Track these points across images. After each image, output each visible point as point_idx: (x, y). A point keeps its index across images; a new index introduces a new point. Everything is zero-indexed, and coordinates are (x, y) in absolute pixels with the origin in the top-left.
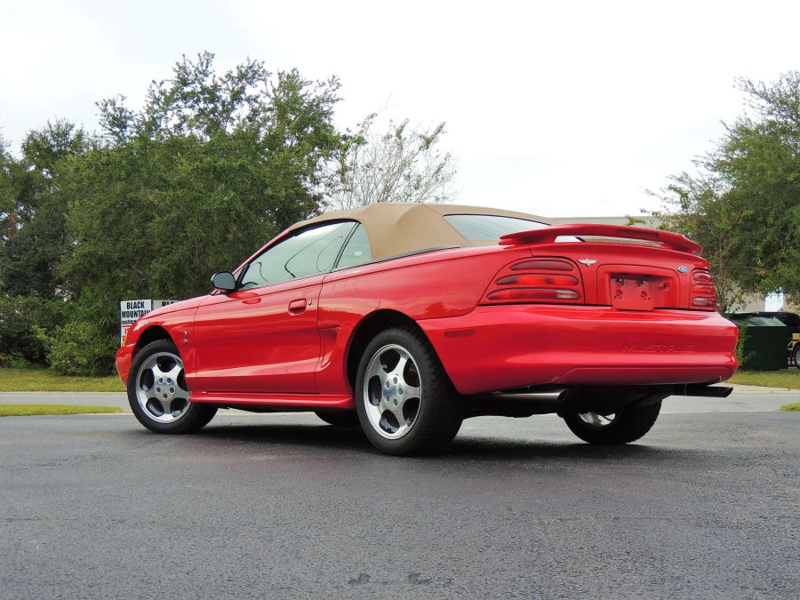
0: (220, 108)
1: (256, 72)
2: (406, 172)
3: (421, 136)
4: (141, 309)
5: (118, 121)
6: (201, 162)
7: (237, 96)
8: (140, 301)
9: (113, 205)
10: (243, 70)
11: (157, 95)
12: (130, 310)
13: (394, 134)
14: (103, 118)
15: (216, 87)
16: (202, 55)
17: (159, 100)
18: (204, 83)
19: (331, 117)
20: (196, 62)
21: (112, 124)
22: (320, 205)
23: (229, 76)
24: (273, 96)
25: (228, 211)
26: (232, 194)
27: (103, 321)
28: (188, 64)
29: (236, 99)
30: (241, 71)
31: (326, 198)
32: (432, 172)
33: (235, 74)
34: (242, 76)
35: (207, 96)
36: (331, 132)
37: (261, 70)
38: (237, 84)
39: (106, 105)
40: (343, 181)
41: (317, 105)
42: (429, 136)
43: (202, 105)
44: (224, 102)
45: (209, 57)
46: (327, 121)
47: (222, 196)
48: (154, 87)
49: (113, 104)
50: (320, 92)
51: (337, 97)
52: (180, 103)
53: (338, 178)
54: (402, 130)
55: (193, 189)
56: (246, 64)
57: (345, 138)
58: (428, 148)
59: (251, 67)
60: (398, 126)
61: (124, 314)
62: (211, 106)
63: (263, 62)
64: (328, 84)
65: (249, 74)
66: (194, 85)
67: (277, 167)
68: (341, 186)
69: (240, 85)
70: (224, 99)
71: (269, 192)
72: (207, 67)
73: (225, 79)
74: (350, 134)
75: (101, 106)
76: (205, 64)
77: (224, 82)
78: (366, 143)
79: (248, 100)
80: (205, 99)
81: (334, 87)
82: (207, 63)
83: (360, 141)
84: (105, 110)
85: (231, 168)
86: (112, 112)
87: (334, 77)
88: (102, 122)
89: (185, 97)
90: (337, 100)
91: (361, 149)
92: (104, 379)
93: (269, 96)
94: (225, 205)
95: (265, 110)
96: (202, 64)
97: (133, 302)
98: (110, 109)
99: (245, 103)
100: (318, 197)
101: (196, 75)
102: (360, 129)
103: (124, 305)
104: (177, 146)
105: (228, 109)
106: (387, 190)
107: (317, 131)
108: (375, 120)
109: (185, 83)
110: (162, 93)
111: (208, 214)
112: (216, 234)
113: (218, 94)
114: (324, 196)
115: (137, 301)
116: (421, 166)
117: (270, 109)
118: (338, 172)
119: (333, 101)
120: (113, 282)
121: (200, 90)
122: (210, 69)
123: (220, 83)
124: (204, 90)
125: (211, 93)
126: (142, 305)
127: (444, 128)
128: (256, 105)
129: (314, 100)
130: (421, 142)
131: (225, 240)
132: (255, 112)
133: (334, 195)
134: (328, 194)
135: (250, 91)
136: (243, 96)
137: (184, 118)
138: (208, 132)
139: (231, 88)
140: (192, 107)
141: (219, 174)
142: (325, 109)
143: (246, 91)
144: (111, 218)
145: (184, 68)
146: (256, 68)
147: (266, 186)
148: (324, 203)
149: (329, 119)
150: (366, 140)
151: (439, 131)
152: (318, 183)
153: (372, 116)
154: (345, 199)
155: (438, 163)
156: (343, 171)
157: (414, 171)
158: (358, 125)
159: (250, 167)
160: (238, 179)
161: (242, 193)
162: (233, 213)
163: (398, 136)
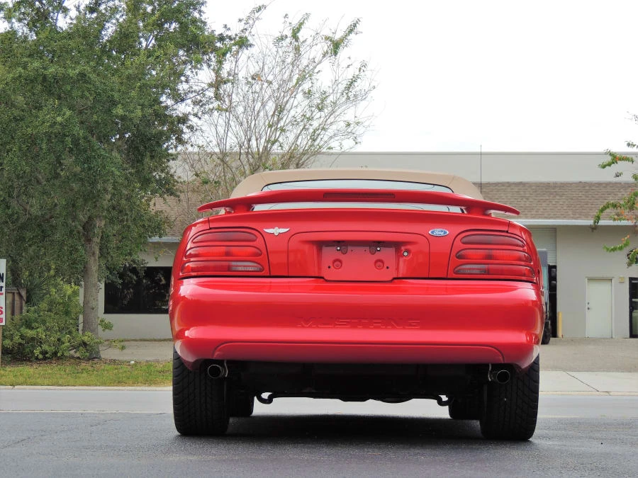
2: (306, 86)
3: (327, 38)
6: (25, 68)
13: (289, 34)
19: (203, 8)
22: (185, 130)
25: (61, 137)
26: (68, 113)
31: (193, 121)
32: (342, 87)
36: (201, 29)
40: (218, 97)
42: (337, 37)
46: (196, 14)
47: (53, 116)
53: (210, 93)
54: (299, 29)
55: (13, 105)
57: (221, 38)
58: (336, 53)
60: (295, 22)
67: (129, 77)
68: (216, 104)
71: (119, 111)
74: (229, 33)
78: (251, 45)
83: (243, 43)
85: (66, 78)
91: (245, 54)
94: (58, 128)
100: (184, 119)
102: (242, 26)
106: (280, 109)
107: (184, 26)
108: (263, 14)
111: (33, 140)
112: (44, 168)
114: (191, 117)
116: (326, 77)
118: (210, 85)
127: (359, 28)
130: (325, 46)
131: (57, 176)
133: (206, 116)
134: (196, 115)
138: (32, 25)
141: (51, 86)
147: (114, 103)
148: (191, 128)
149: (200, 12)
150: (251, 41)
151: (351, 31)
152: (183, 100)
153: (260, 9)
154: (221, 122)
155: (349, 74)
156: (218, 84)
157: (317, 85)
158: (240, 20)
159: (93, 76)
160: (76, 93)
161: (81, 112)
162: (69, 139)
163: (295, 36)
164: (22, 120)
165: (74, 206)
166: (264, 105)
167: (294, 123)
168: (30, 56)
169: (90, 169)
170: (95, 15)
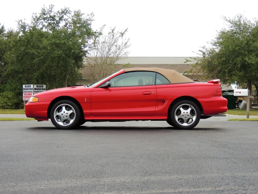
0: (56, 23)
1: (67, 11)
2: (116, 43)
3: (120, 33)
4: (30, 88)
5: (23, 27)
6: (51, 41)
7: (61, 19)
8: (30, 85)
9: (20, 54)
10: (63, 10)
11: (35, 17)
12: (26, 88)
13: (111, 31)
14: (18, 26)
15: (54, 16)
16: (50, 6)
17: (35, 19)
18: (51, 15)
19: (91, 25)
20: (48, 8)
21: (21, 28)
23: (58, 12)
24: (72, 18)
25: (60, 57)
26: (62, 51)
27: (17, 91)
28: (45, 8)
29: (61, 20)
30: (62, 11)
31: (89, 52)
32: (124, 44)
33: (60, 11)
34: (63, 12)
35: (51, 18)
36: (91, 31)
37: (69, 10)
38: (61, 15)
39: (19, 21)
40: (94, 46)
41: (87, 22)
42: (122, 32)
43: (50, 21)
44: (57, 21)
45: (52, 7)
46: (89, 27)
47: (58, 52)
48: (33, 15)
49: (21, 21)
50: (88, 18)
51: (93, 19)
52: (43, 21)
53: (93, 45)
54: (114, 30)
56: (64, 9)
57: (95, 32)
58: (122, 36)
59: (66, 9)
60: (113, 29)
61: (24, 89)
62: (53, 22)
63: (69, 8)
64: (90, 15)
65: (65, 12)
66: (47, 15)
67: (75, 43)
68: (94, 48)
69: (62, 15)
70: (57, 20)
71: (73, 51)
72: (52, 9)
73: (57, 13)
74: (97, 31)
75: (17, 22)
76: (51, 9)
77: (57, 14)
78: (102, 34)
79: (65, 20)
80: (51, 20)
81: (92, 16)
82: (52, 8)
83: (101, 34)
84: (19, 23)
85: (60, 43)
86: (21, 24)
87: (92, 13)
88: (18, 27)
89: (44, 19)
90: (93, 20)
91: (101, 36)
92: (17, 110)
93: (70, 18)
94: (59, 55)
95: (70, 23)
96: (50, 8)
97: (27, 85)
98: (20, 23)
99: (63, 21)
100: (86, 51)
101: (48, 12)
102: (100, 29)
103: (24, 86)
104: (42, 35)
105: (58, 23)
106: (109, 50)
107: (87, 30)
108: (105, 27)
109: (44, 14)
110: (36, 17)
111: (54, 58)
112: (55, 64)
113: (55, 18)
114: (88, 51)
115: (28, 85)
116: (120, 42)
117: (71, 23)
118: (93, 43)
119: (92, 21)
120: (20, 78)
121: (49, 17)
122: (53, 10)
123: (56, 15)
124: (51, 17)
125: (53, 18)
126: (30, 86)
127: (128, 30)
128: (67, 22)
129: (85, 20)
131: (58, 66)
132: (67, 24)
133: (92, 51)
134: (89, 50)
135: (65, 17)
136: (63, 19)
137: (44, 26)
138: (51, 30)
139: (59, 16)
140: (46, 22)
141: (57, 45)
142: (89, 23)
143: (64, 17)
144: (20, 58)
145: (44, 10)
146: (67, 10)
147: (72, 49)
148: (88, 53)
149: (90, 26)
150: (103, 33)
151: (126, 31)
152: (86, 47)
153: (104, 26)
154: (96, 52)
155: (125, 41)
156: (94, 43)
157: (118, 43)
158: (100, 28)
159: (67, 43)
160: (63, 47)
161: (64, 51)
162: (62, 57)
163: (113, 32)
164: (50, 53)
165: (62, 73)
166: (105, 48)
167: (113, 52)
168: (52, 38)
169: (66, 64)
170: (66, 27)
